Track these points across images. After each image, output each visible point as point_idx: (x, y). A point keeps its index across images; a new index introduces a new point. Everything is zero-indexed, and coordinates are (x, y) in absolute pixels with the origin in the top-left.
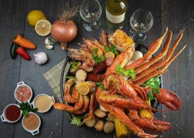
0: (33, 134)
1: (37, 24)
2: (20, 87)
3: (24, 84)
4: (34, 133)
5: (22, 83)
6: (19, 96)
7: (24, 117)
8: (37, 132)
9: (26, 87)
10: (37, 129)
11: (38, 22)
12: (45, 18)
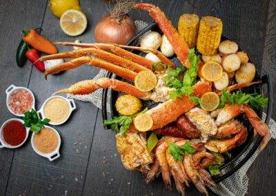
0: (51, 160)
1: (63, 15)
2: (12, 95)
3: (15, 88)
4: (52, 157)
5: (12, 88)
6: (15, 109)
7: (33, 134)
8: (56, 155)
9: (21, 90)
10: (57, 151)
11: (65, 13)
12: (78, 7)
